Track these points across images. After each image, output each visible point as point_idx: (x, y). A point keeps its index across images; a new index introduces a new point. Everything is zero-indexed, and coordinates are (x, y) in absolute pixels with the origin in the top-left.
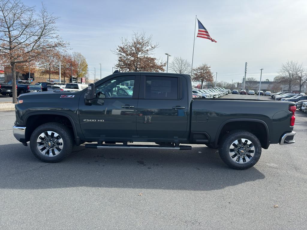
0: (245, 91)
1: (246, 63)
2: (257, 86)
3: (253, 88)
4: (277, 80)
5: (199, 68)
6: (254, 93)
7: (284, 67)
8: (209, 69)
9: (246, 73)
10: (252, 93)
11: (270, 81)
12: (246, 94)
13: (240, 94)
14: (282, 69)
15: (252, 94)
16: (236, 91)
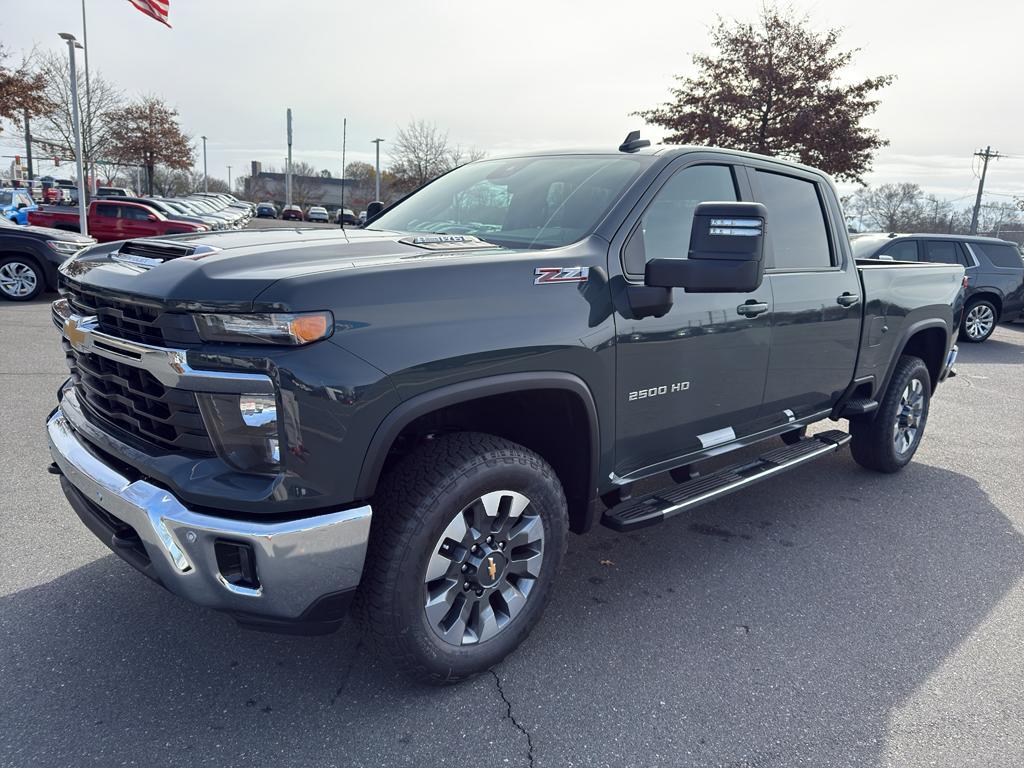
0: (297, 208)
1: (289, 111)
2: (321, 192)
3: (309, 198)
4: (353, 174)
5: (128, 111)
6: (327, 217)
7: (403, 136)
8: (174, 118)
9: (290, 145)
10: (320, 217)
11: (333, 176)
12: (301, 220)
13: (285, 218)
14: (397, 142)
15: (318, 220)
16: (269, 209)
